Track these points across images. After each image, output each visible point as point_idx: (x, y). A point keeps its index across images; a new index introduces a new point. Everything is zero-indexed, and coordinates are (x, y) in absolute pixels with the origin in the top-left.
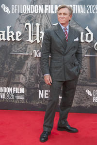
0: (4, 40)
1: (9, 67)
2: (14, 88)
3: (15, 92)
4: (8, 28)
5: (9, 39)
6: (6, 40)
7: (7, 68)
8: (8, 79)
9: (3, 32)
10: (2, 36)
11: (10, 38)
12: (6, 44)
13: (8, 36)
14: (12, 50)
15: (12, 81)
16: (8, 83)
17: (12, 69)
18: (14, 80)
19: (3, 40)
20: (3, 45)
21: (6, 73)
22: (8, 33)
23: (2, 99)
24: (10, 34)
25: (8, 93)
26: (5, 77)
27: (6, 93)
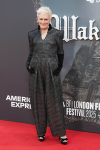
0: (85, 38)
1: (91, 75)
2: (96, 104)
3: (98, 108)
4: (91, 22)
5: (91, 38)
6: (88, 39)
7: (87, 76)
8: (89, 91)
9: (84, 28)
10: (82, 33)
11: (93, 36)
12: (87, 44)
13: (91, 34)
14: (95, 53)
15: (94, 94)
16: (88, 96)
17: (94, 77)
18: (96, 92)
19: (83, 39)
20: (83, 46)
21: (86, 83)
22: (91, 29)
23: (80, 117)
24: (94, 31)
25: (89, 110)
26: (84, 88)
27: (86, 109)
